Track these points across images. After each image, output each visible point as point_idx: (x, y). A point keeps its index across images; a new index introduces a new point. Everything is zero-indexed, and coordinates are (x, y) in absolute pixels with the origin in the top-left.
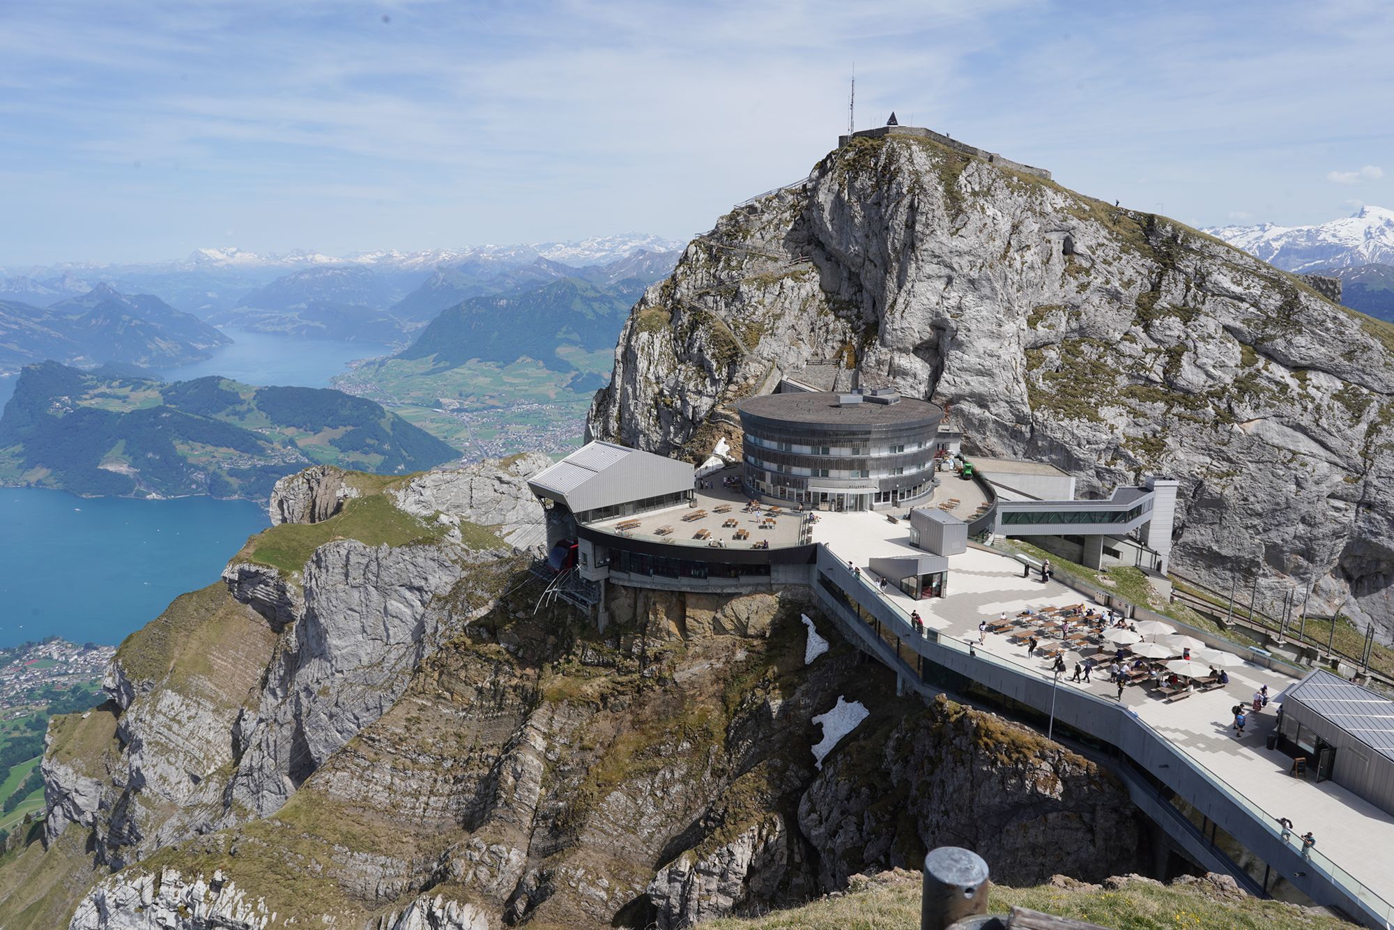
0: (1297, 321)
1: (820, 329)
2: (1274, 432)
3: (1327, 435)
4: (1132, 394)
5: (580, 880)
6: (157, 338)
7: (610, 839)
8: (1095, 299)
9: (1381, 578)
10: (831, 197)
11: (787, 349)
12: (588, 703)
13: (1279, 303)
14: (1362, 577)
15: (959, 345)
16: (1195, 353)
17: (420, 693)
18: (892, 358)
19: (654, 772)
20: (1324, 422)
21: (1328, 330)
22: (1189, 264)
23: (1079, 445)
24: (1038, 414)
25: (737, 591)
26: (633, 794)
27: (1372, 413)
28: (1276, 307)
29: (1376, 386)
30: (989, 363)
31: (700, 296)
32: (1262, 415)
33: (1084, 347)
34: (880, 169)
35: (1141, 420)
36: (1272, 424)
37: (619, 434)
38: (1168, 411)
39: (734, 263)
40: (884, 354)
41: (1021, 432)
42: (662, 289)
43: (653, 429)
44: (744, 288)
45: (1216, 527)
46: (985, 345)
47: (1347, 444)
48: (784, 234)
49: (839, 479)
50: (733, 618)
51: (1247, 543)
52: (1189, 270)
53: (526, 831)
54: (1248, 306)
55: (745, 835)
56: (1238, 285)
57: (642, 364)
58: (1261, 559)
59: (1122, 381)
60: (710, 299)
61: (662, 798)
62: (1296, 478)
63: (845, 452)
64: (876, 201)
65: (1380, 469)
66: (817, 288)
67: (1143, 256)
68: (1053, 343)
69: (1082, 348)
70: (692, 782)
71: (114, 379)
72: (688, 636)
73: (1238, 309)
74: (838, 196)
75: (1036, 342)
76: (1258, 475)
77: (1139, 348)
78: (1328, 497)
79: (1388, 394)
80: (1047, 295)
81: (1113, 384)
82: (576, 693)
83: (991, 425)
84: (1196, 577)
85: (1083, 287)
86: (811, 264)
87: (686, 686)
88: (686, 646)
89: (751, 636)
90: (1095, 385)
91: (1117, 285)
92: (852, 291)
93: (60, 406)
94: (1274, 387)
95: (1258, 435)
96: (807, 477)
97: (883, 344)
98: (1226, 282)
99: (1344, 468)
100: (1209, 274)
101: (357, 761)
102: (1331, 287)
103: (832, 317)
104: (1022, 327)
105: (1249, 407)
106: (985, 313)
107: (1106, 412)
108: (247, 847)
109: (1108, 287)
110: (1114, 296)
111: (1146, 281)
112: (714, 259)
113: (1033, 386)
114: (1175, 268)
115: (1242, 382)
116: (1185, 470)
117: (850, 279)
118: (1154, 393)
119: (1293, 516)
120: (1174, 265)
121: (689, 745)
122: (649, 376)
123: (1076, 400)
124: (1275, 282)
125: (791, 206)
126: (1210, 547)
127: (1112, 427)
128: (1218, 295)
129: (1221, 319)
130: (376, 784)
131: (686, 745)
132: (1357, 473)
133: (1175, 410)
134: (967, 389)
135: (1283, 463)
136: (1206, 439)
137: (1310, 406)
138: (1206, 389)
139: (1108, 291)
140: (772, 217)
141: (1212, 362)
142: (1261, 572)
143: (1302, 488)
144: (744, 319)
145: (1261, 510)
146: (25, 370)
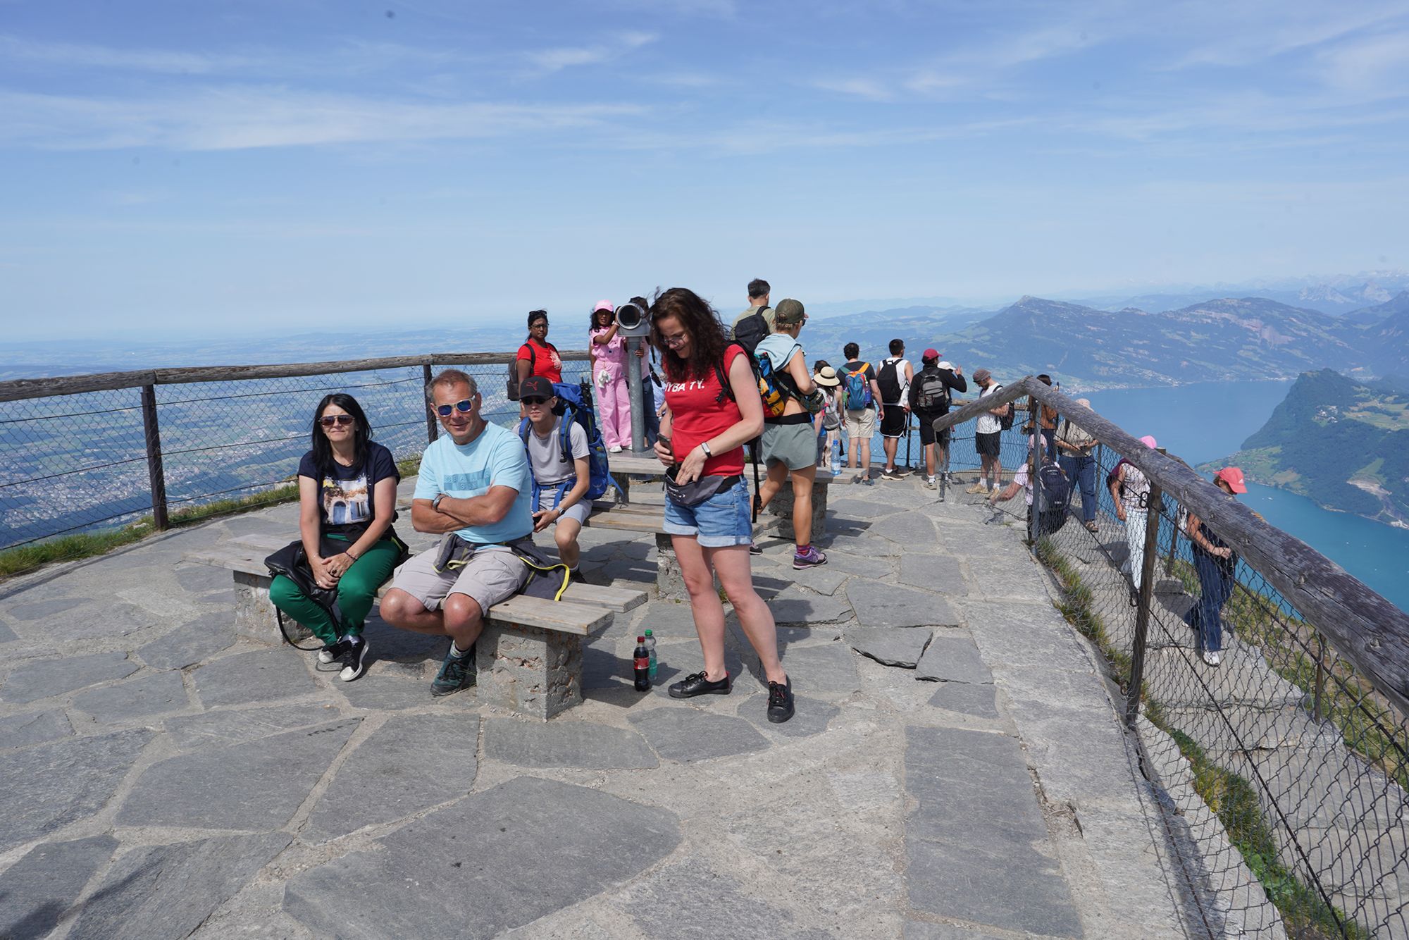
71: (1389, 394)
93: (1326, 415)
146: (1302, 376)
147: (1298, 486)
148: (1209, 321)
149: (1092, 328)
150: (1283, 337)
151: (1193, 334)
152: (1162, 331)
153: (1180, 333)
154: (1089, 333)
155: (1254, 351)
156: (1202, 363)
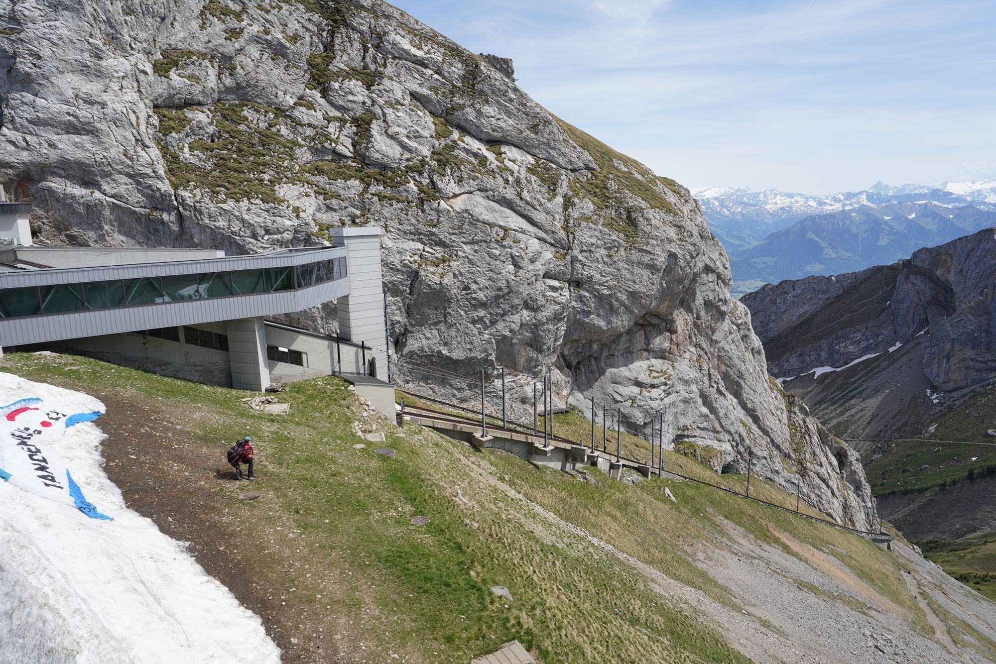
0: (482, 91)
2: (481, 207)
3: (531, 209)
4: (319, 171)
8: (254, 51)
9: (593, 361)
13: (463, 72)
14: (579, 363)
15: (27, 83)
16: (385, 121)
20: (525, 194)
21: (511, 100)
22: (363, 22)
23: (254, 236)
24: (186, 194)
27: (564, 187)
28: (459, 76)
29: (561, 161)
30: (85, 113)
32: (467, 189)
33: (246, 112)
35: (334, 203)
36: (478, 198)
38: (366, 190)
41: (163, 222)
45: (442, 327)
46: (76, 85)
47: (550, 218)
51: (476, 341)
52: (365, 28)
54: (432, 72)
56: (419, 49)
58: (493, 357)
59: (304, 155)
62: (512, 257)
65: (581, 243)
67: (308, 10)
68: (199, 104)
69: (245, 113)
73: (422, 74)
75: (171, 96)
76: (474, 258)
77: (320, 115)
78: (544, 277)
79: (571, 170)
80: (181, 35)
81: (292, 158)
83: (107, 213)
84: (431, 392)
85: (233, 34)
90: (267, 158)
91: (280, 36)
94: (472, 159)
95: (467, 211)
98: (405, 44)
99: (551, 245)
100: (386, 33)
102: (505, 66)
104: (141, 67)
105: (452, 180)
106: (64, 31)
107: (284, 191)
109: (269, 37)
110: (278, 52)
111: (315, 39)
113: (175, 158)
114: (347, 26)
115: (440, 154)
116: (395, 260)
118: (345, 170)
119: (517, 301)
120: (345, 21)
123: (242, 175)
124: (455, 51)
126: (439, 352)
127: (297, 210)
128: (400, 58)
129: (407, 85)
132: (563, 247)
133: (373, 189)
134: (53, 155)
135: (497, 242)
136: (413, 221)
137: (510, 179)
138: (404, 164)
139: (269, 44)
141: (405, 132)
142: (495, 372)
143: (520, 268)
145: (484, 299)
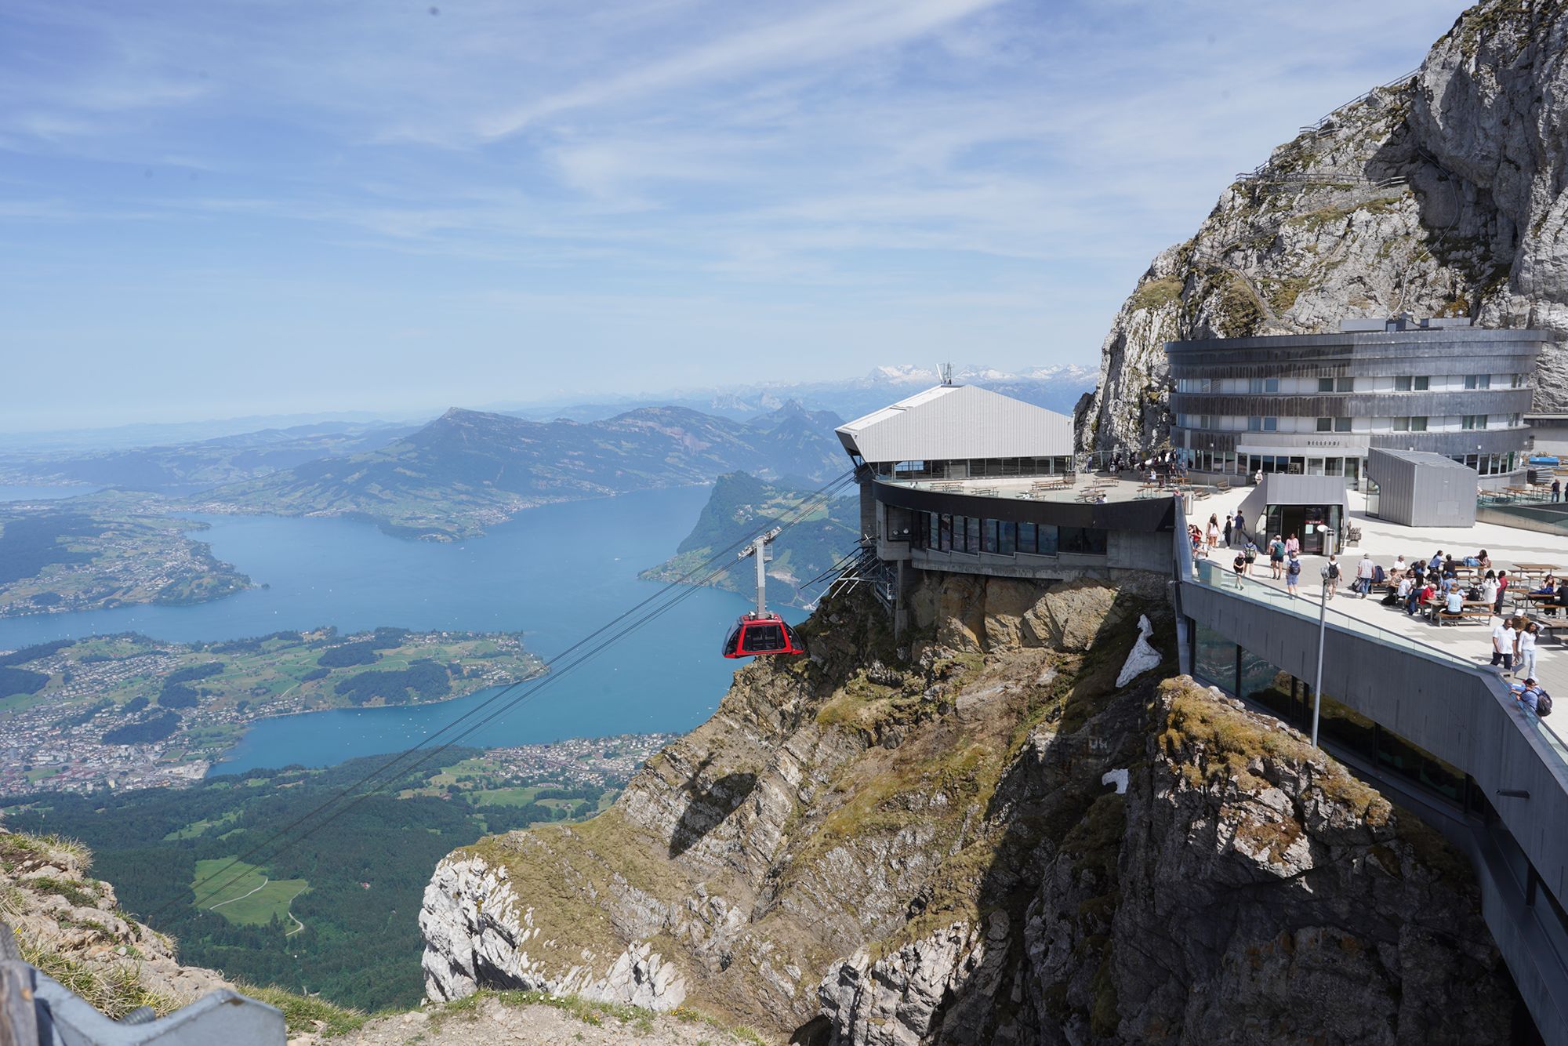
1: (1411, 282)
5: (764, 957)
6: (831, 454)
7: (821, 914)
10: (1447, 76)
11: (1341, 310)
12: (860, 731)
17: (730, 712)
18: (1533, 312)
19: (893, 830)
25: (1055, 576)
26: (864, 857)
31: (1226, 254)
34: (1537, 10)
37: (1094, 447)
39: (1282, 203)
40: (1518, 305)
42: (1179, 254)
43: (1132, 436)
44: (1285, 230)
48: (1371, 154)
49: (1295, 433)
50: (1047, 620)
53: (756, 889)
55: (943, 932)
57: (1131, 351)
60: (1237, 256)
61: (898, 872)
63: (1306, 386)
64: (1524, 63)
66: (1413, 221)
70: (937, 854)
71: (789, 491)
72: (990, 647)
74: (1460, 73)
82: (851, 718)
86: (1406, 187)
87: (967, 716)
88: (985, 661)
89: (1068, 650)
92: (1479, 221)
93: (742, 514)
96: (1240, 433)
97: (1516, 289)
101: (657, 781)
103: (1433, 262)
108: (533, 849)
112: (1255, 202)
117: (1477, 203)
121: (944, 799)
122: (1139, 366)
125: (1389, 112)
130: (670, 813)
131: (941, 799)
140: (1353, 131)
144: (1280, 274)
146: (720, 479)
147: (728, 583)
148: (637, 430)
149: (526, 440)
150: (701, 443)
151: (623, 443)
152: (595, 441)
153: (612, 442)
154: (524, 446)
155: (679, 457)
156: (635, 472)
